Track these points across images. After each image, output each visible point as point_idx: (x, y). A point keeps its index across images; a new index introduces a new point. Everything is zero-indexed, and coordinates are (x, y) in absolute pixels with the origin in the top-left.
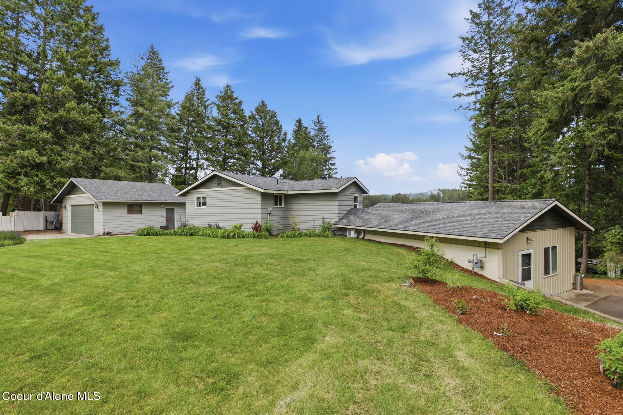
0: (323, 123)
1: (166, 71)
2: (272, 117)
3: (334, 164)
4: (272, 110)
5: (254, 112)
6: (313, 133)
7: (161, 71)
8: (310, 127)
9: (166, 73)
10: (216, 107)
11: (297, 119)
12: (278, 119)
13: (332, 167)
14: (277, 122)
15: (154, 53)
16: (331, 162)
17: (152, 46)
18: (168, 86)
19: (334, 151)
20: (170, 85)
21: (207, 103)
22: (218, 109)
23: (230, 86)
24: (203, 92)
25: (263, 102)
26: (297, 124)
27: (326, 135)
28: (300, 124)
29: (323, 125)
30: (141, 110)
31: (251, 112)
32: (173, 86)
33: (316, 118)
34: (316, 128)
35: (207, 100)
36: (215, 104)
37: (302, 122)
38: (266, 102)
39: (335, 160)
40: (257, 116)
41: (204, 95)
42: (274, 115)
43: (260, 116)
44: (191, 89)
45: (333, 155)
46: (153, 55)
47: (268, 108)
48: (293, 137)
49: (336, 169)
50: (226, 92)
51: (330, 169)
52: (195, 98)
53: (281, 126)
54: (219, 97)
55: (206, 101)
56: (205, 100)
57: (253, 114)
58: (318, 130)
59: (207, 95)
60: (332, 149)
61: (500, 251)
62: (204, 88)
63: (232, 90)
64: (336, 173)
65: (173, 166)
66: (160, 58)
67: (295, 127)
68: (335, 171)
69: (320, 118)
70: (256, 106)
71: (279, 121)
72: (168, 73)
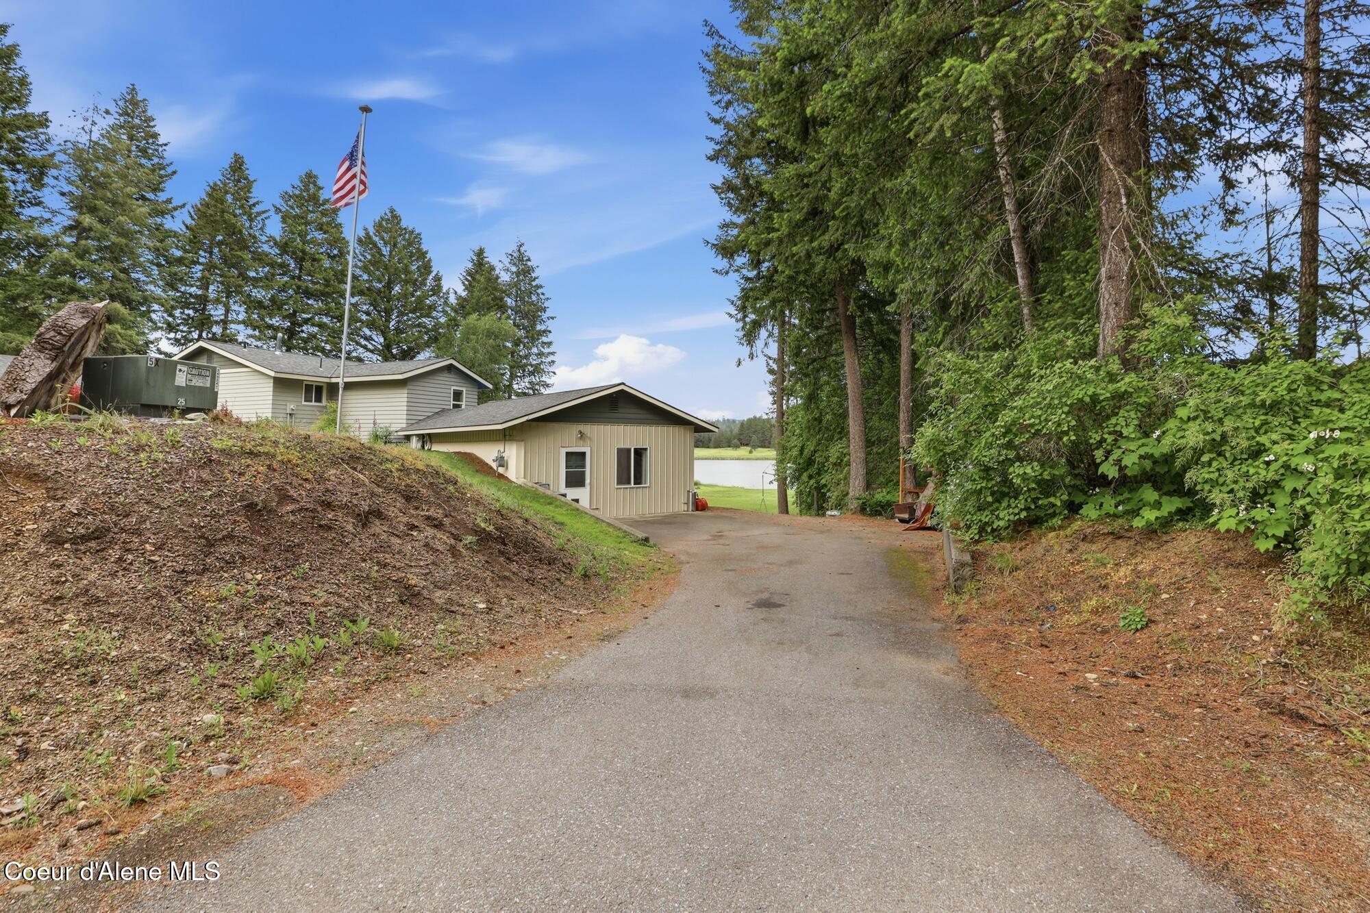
0: (529, 260)
1: (161, 141)
2: (410, 244)
3: (550, 344)
4: (410, 229)
5: (372, 231)
6: (505, 277)
7: (151, 141)
8: (500, 266)
9: (161, 146)
10: (279, 217)
11: (476, 249)
12: (424, 247)
13: (546, 350)
14: (422, 255)
15: (135, 103)
16: (545, 339)
17: (134, 89)
18: (162, 172)
19: (552, 318)
20: (169, 170)
21: (255, 210)
22: (284, 220)
23: (315, 177)
24: (250, 184)
25: (392, 211)
26: (475, 258)
27: (534, 284)
28: (482, 259)
29: (529, 263)
30: (87, 220)
31: (366, 229)
32: (174, 172)
33: (515, 248)
34: (514, 269)
35: (257, 203)
36: (278, 210)
37: (485, 255)
38: (399, 212)
39: (550, 335)
40: (376, 239)
41: (250, 192)
42: (416, 238)
43: (382, 238)
44: (222, 178)
45: (550, 325)
46: (132, 106)
47: (404, 224)
48: (464, 285)
49: (553, 353)
50: (306, 186)
51: (540, 354)
52: (229, 198)
53: (430, 260)
54: (286, 197)
55: (254, 205)
56: (252, 201)
57: (367, 234)
58: (518, 274)
59: (257, 193)
60: (548, 313)
61: (523, 443)
62: (251, 178)
63: (320, 183)
64: (553, 362)
65: (169, 336)
66: (149, 114)
67: (470, 265)
68: (551, 358)
69: (522, 249)
70: (378, 218)
71: (426, 252)
72: (166, 145)
